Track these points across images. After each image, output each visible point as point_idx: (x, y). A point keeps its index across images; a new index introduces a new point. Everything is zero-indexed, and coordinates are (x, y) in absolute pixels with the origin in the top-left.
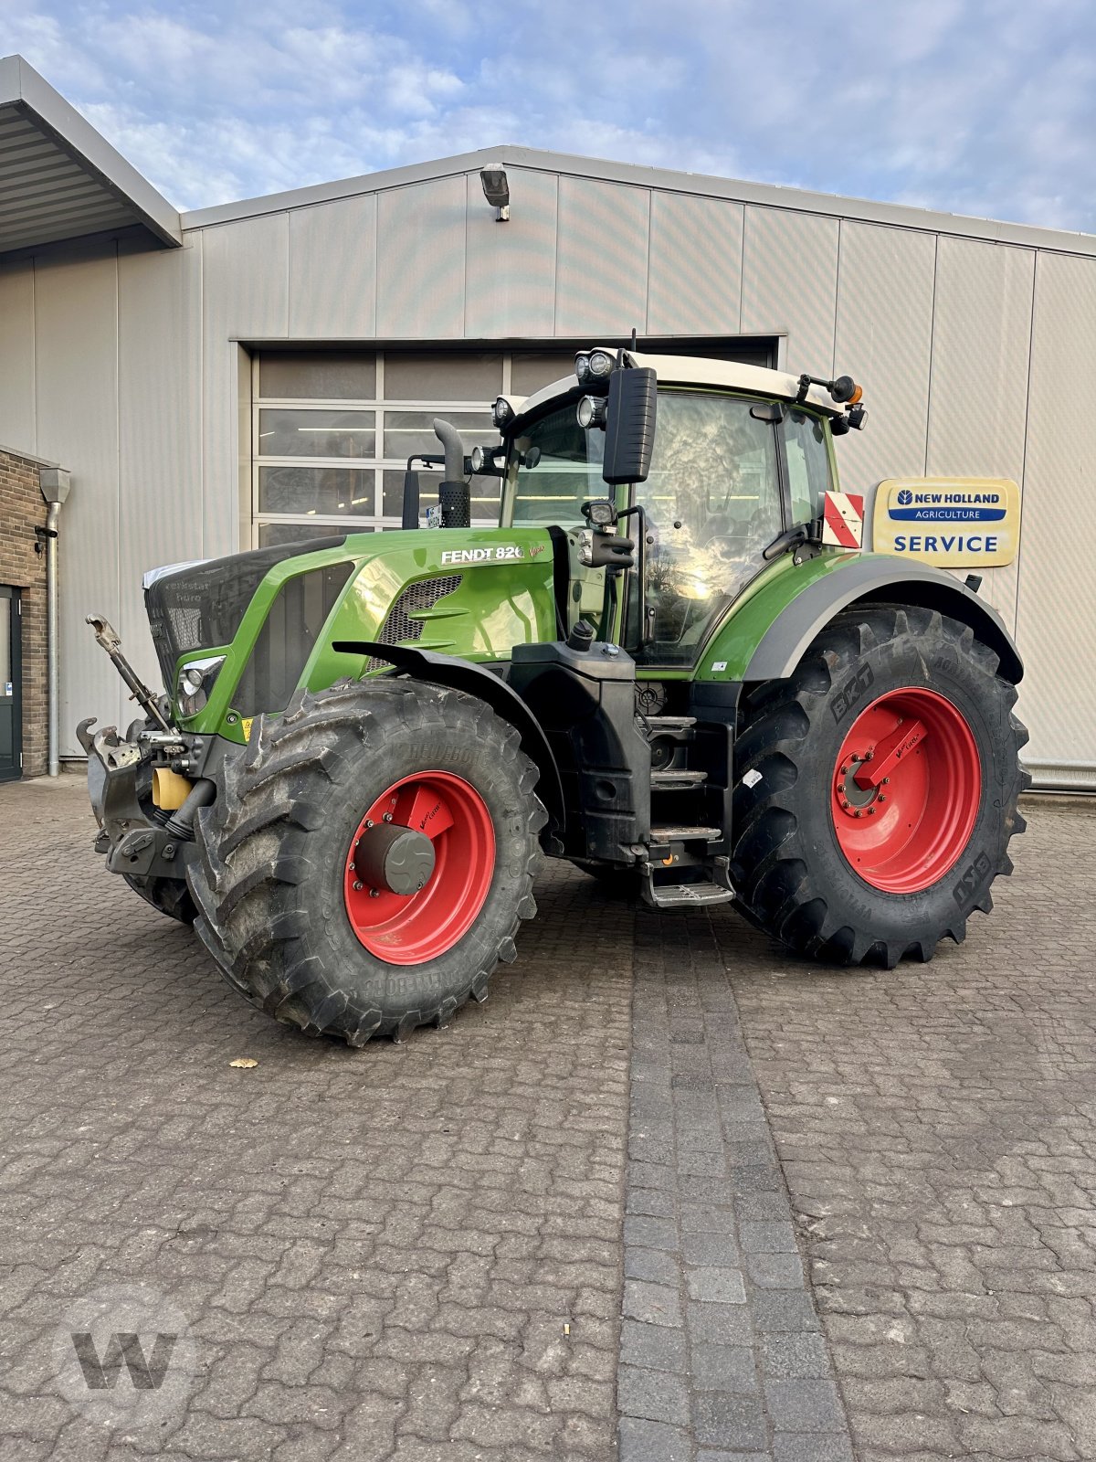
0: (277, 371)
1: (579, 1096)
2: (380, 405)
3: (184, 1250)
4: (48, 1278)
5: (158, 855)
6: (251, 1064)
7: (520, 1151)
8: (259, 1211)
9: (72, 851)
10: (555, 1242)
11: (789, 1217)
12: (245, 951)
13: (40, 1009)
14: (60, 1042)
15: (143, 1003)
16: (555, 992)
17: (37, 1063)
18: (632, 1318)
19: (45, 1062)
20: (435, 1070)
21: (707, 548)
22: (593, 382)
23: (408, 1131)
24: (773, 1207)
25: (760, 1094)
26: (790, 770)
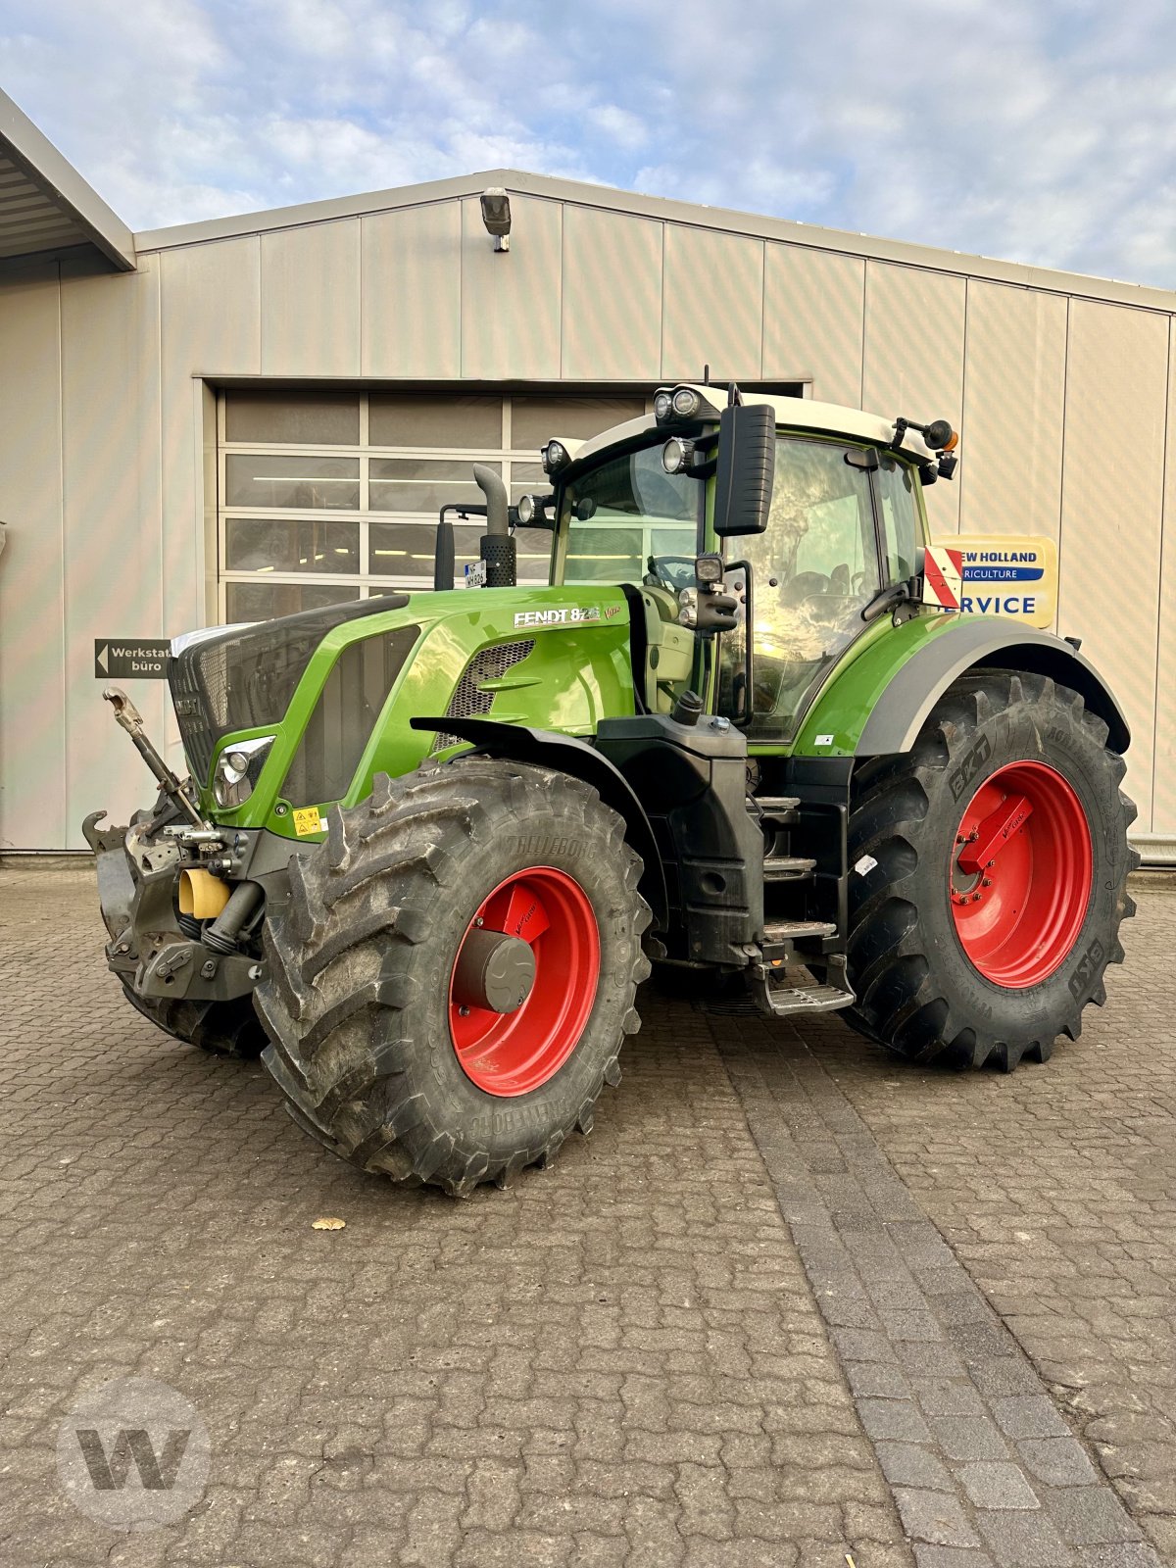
0: (245, 413)
1: (736, 1246)
2: (364, 451)
3: (341, 1485)
4: (180, 1540)
5: (197, 973)
6: (339, 1224)
7: (698, 1322)
8: (416, 1423)
9: (34, 962)
10: (788, 1442)
11: (1041, 1389)
12: (337, 1091)
13: (55, 1164)
14: (95, 1207)
15: (180, 1151)
16: (658, 1116)
17: (74, 1237)
18: (921, 1540)
19: (84, 1235)
20: (559, 1223)
21: (795, 609)
22: (675, 422)
23: (558, 1303)
24: (1018, 1378)
25: (939, 1232)
26: (909, 855)
